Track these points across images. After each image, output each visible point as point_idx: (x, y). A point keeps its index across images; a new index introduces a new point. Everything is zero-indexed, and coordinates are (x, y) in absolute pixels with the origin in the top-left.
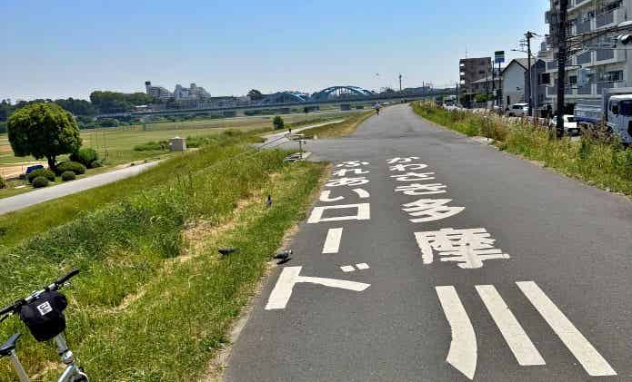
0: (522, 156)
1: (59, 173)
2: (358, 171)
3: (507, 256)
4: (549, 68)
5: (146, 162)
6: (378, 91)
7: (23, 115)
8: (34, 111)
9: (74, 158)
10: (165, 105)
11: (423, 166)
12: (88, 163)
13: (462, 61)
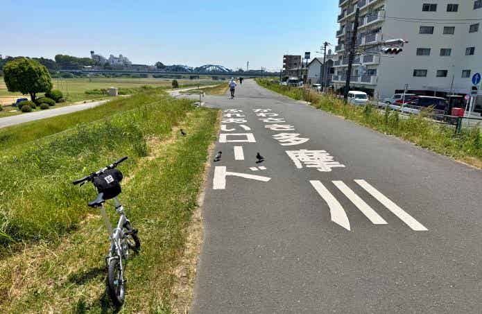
0: (330, 112)
1: (37, 104)
2: (238, 115)
3: (343, 166)
4: (336, 64)
5: (93, 101)
6: (234, 70)
7: (14, 65)
8: (21, 64)
9: (47, 95)
10: (103, 67)
11: (276, 115)
12: (56, 99)
13: (285, 57)
